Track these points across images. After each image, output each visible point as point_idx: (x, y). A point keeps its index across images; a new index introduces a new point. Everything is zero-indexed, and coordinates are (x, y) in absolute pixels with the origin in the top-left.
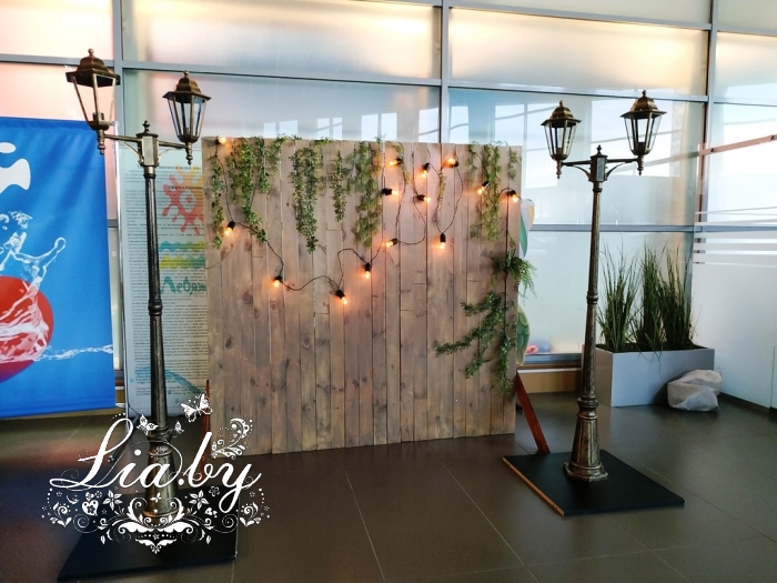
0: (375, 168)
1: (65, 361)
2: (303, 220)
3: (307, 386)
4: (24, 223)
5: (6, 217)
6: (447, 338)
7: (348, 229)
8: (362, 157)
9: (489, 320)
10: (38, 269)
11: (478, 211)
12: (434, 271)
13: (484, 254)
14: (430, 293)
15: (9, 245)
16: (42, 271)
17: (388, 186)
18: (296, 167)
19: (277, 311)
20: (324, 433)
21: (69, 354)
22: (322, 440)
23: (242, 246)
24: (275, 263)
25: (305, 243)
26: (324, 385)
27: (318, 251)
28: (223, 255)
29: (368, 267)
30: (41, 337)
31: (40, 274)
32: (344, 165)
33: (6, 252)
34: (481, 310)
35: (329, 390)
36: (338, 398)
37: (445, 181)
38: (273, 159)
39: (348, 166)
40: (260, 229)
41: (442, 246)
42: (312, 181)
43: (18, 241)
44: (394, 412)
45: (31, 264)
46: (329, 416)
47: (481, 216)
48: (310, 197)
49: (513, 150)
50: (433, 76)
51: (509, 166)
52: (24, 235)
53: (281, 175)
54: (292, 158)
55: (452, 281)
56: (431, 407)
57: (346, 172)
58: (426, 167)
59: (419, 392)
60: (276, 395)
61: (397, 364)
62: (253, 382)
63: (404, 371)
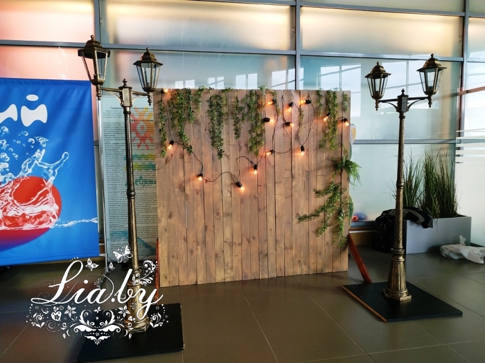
0: (260, 106)
1: (68, 227)
2: (215, 139)
3: (219, 241)
4: (44, 143)
5: (33, 140)
6: (304, 212)
7: (242, 145)
8: (251, 99)
9: (331, 200)
10: (52, 172)
11: (324, 131)
12: (296, 170)
13: (328, 159)
14: (294, 183)
15: (35, 157)
16: (54, 173)
17: (267, 116)
18: (211, 106)
19: (199, 195)
20: (229, 271)
21: (71, 223)
22: (228, 275)
23: (178, 155)
25: (216, 153)
26: (228, 241)
27: (224, 159)
28: (167, 161)
29: (255, 167)
30: (54, 213)
31: (54, 174)
32: (240, 105)
33: (33, 161)
34: (326, 193)
35: (232, 244)
36: (237, 249)
37: (303, 113)
38: (197, 102)
39: (243, 105)
40: (189, 145)
41: (303, 153)
42: (220, 115)
43: (39, 154)
44: (272, 258)
45: (48, 169)
46: (232, 261)
47: (326, 135)
48: (219, 125)
49: (345, 94)
50: (291, 49)
51: (342, 103)
52: (44, 151)
53: (202, 112)
54: (208, 101)
55: (308, 176)
56: (295, 254)
57: (241, 109)
58: (291, 105)
59: (287, 245)
60: (199, 248)
61: (273, 228)
62: (186, 240)
63: (278, 233)
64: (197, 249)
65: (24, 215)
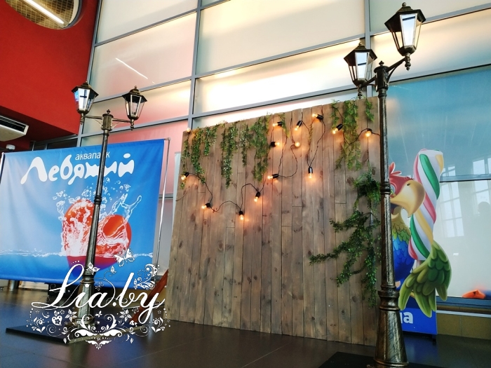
0: (267, 131)
3: (219, 277)
4: (127, 189)
5: (122, 187)
6: (319, 250)
7: (249, 172)
8: (260, 125)
10: (129, 211)
12: (307, 197)
13: (349, 182)
14: (304, 213)
15: (120, 200)
17: (273, 140)
19: (206, 225)
20: (227, 315)
22: (225, 320)
24: (208, 196)
26: (228, 279)
27: (231, 186)
28: (185, 193)
29: (258, 195)
30: (125, 246)
31: (129, 214)
33: (119, 203)
34: (348, 227)
35: (232, 282)
36: (237, 289)
37: (312, 131)
38: (213, 136)
39: (252, 133)
40: (203, 176)
41: (312, 179)
43: (124, 198)
44: (276, 307)
45: (127, 209)
46: (231, 302)
47: (343, 152)
49: (369, 100)
51: (365, 113)
52: (127, 195)
53: (215, 146)
54: (222, 134)
55: (322, 204)
56: (307, 308)
57: (250, 136)
58: (299, 123)
59: (296, 294)
60: (201, 282)
61: (279, 269)
62: (190, 271)
63: (285, 275)
64: (199, 283)
65: (106, 245)
